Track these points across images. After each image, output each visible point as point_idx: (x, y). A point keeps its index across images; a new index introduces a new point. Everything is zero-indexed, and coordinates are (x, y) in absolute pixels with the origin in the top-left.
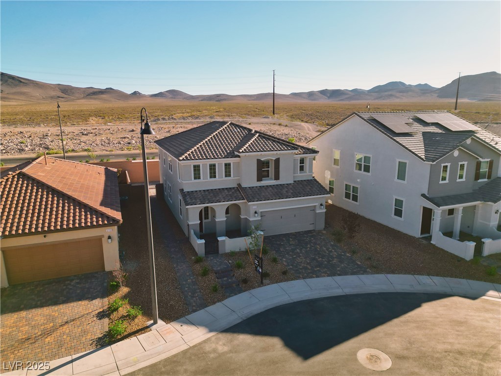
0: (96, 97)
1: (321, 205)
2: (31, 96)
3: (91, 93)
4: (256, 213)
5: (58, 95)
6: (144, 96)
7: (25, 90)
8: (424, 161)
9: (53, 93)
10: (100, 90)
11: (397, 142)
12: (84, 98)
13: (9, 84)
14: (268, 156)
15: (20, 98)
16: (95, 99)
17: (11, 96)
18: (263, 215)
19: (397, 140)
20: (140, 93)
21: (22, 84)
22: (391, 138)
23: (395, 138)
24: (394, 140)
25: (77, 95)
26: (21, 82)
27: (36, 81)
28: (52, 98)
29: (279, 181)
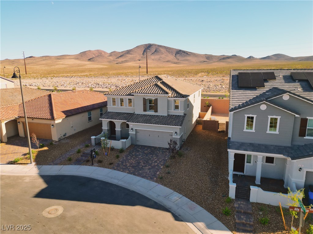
2: (191, 61)
3: (222, 59)
4: (132, 129)
5: (204, 60)
6: (256, 59)
7: (189, 58)
9: (202, 59)
12: (217, 61)
13: (182, 56)
15: (185, 63)
16: (223, 62)
17: (181, 62)
18: (137, 131)
20: (253, 57)
25: (214, 60)
26: (187, 54)
27: (194, 53)
28: (201, 62)
29: (156, 113)
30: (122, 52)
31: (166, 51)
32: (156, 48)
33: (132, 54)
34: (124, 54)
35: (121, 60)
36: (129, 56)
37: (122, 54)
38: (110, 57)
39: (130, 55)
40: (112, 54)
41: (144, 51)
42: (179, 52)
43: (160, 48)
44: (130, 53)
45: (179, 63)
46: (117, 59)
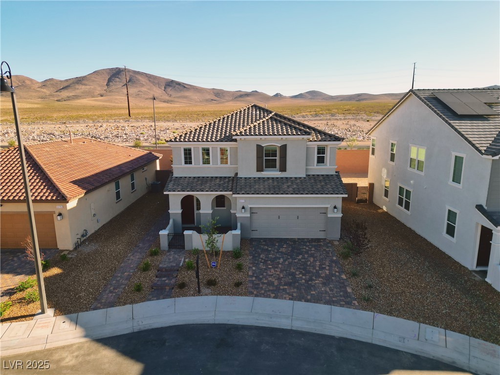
0: (242, 99)
1: (335, 207)
2: (191, 100)
3: (239, 96)
4: (243, 208)
5: (212, 98)
6: (285, 97)
7: (187, 94)
8: (482, 154)
9: (209, 97)
10: (246, 93)
11: (453, 127)
12: (232, 100)
13: (176, 90)
14: (273, 141)
15: (183, 101)
16: (241, 101)
17: (176, 100)
18: (252, 211)
19: (453, 124)
20: (281, 95)
21: (185, 89)
22: (446, 122)
23: (451, 122)
24: (449, 124)
25: (227, 98)
26: (185, 87)
27: (196, 87)
28: (207, 100)
29: (284, 173)
30: (67, 80)
31: (148, 81)
32: (131, 75)
33: (86, 85)
34: (71, 84)
35: (65, 94)
36: (81, 89)
37: (66, 84)
38: (43, 88)
39: (83, 87)
40: (45, 84)
41: (109, 81)
42: (170, 84)
43: (137, 76)
44: (84, 82)
45: (172, 101)
46: (58, 93)
